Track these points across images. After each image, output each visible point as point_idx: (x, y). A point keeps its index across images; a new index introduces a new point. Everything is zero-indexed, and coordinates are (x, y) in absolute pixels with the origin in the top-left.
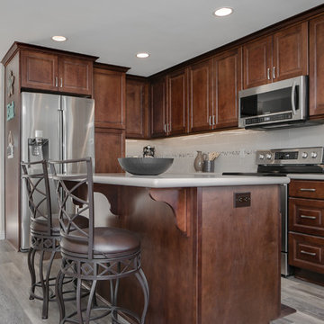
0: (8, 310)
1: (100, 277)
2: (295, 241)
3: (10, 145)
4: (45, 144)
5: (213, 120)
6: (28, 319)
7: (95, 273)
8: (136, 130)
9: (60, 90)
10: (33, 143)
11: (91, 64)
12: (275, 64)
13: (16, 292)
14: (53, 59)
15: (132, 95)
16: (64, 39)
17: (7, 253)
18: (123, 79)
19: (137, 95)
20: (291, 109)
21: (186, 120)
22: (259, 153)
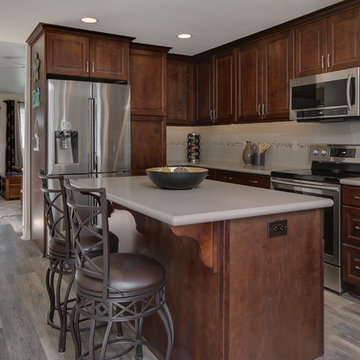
0: (21, 339)
1: (117, 319)
2: (349, 255)
3: (36, 136)
4: (74, 136)
5: (262, 109)
6: (44, 352)
7: (111, 313)
8: (180, 116)
9: (92, 76)
10: (60, 135)
11: (127, 45)
12: (329, 51)
13: (33, 314)
14: (84, 41)
15: (175, 76)
16: (95, 21)
17: (31, 259)
18: (164, 60)
19: (180, 76)
20: (347, 104)
21: (234, 107)
22: (313, 147)
